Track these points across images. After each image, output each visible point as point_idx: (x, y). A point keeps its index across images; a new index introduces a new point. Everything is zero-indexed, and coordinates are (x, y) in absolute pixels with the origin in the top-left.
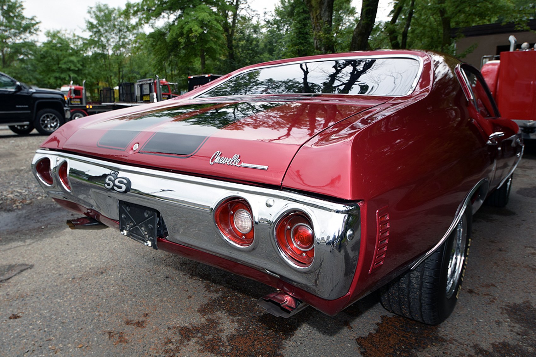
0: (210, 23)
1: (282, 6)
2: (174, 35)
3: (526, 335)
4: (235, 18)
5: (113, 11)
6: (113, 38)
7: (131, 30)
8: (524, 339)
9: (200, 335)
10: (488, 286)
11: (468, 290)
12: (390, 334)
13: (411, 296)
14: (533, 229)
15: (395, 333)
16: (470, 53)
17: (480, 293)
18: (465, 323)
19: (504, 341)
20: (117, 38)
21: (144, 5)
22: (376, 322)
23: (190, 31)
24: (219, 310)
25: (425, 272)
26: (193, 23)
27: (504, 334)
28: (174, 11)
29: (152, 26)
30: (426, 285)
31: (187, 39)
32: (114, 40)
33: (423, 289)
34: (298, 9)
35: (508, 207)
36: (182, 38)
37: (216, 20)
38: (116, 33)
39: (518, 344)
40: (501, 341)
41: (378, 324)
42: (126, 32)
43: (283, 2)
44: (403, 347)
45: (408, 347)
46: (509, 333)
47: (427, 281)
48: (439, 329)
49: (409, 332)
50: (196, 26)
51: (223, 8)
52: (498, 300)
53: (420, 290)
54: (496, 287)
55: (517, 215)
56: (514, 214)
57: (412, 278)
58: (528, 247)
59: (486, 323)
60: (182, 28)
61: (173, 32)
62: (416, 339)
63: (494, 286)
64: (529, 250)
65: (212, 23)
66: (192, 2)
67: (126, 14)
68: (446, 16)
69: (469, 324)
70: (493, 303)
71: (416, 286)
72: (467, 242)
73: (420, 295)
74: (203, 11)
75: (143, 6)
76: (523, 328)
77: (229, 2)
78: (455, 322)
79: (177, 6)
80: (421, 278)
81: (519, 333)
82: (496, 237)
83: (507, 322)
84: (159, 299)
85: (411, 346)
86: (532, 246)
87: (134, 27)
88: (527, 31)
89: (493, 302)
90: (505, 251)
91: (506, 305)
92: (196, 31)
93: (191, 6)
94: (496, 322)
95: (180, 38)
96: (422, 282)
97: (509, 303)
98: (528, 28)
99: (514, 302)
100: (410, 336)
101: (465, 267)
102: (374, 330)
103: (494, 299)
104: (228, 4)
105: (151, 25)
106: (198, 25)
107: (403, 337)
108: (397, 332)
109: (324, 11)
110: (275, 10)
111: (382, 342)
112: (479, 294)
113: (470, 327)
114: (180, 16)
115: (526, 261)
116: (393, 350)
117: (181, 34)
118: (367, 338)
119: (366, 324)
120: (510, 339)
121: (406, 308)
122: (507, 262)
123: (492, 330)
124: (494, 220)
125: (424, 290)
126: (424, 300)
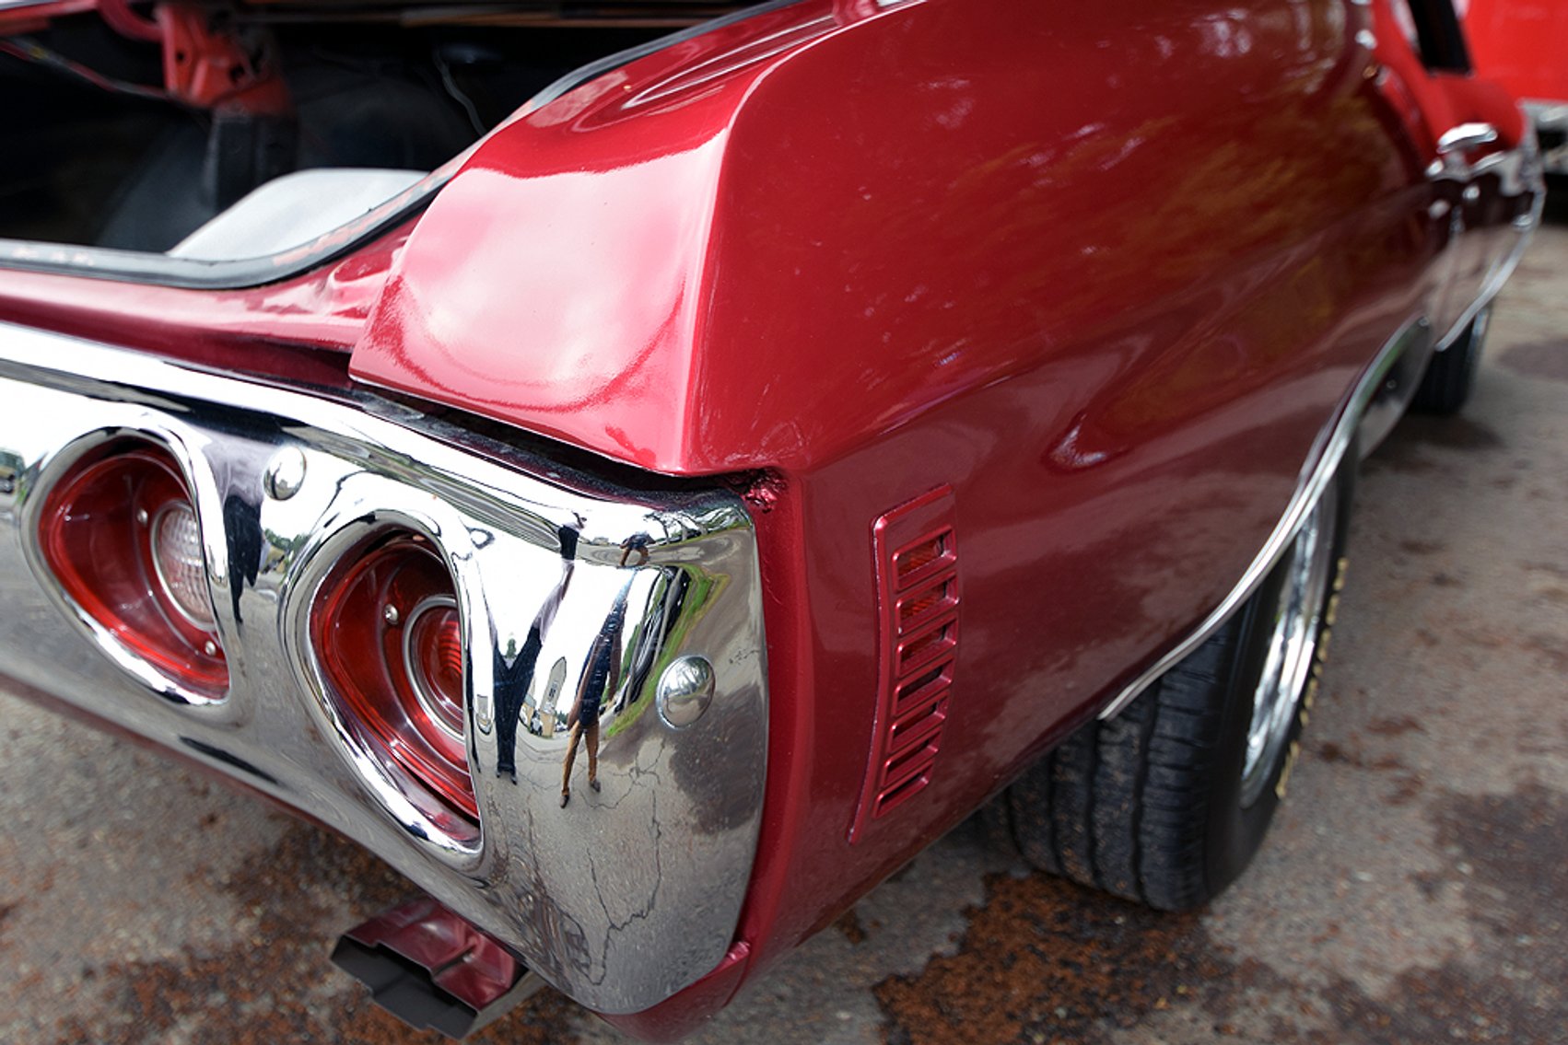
3: (1528, 932)
8: (1523, 948)
9: (218, 999)
10: (1390, 728)
11: (1319, 748)
12: (1013, 958)
13: (1101, 815)
14: (1550, 498)
15: (1034, 950)
17: (1363, 759)
18: (1304, 889)
19: (1449, 962)
22: (962, 903)
24: (326, 875)
25: (1161, 721)
27: (1449, 930)
30: (1160, 775)
33: (1147, 789)
39: (1498, 974)
40: (1438, 964)
41: (968, 912)
44: (1061, 1012)
45: (1079, 1009)
46: (1465, 928)
47: (1165, 759)
48: (1207, 921)
49: (1087, 942)
52: (1427, 787)
53: (1139, 792)
54: (1424, 731)
57: (1104, 748)
58: (1535, 568)
59: (1381, 888)
62: (1113, 973)
63: (1416, 727)
64: (1538, 580)
69: (1320, 893)
70: (1410, 801)
71: (1121, 778)
72: (1333, 574)
73: (1138, 815)
78: (1267, 888)
80: (1145, 749)
81: (1503, 924)
83: (1460, 877)
84: (70, 836)
85: (1090, 1004)
86: (1550, 561)
89: (1410, 793)
90: (1457, 585)
91: (1453, 809)
94: (1418, 876)
96: (1146, 764)
97: (1467, 797)
99: (1486, 791)
100: (1091, 958)
101: (1317, 670)
102: (952, 938)
103: (1414, 782)
107: (1065, 963)
108: (1041, 947)
111: (977, 994)
112: (1358, 765)
113: (1322, 909)
115: (1531, 622)
116: (1016, 1030)
118: (918, 979)
119: (923, 917)
120: (1471, 953)
121: (1081, 856)
123: (1402, 917)
124: (1420, 465)
125: (1153, 794)
126: (1150, 833)
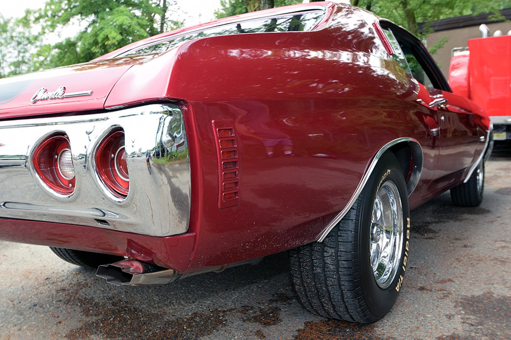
0: (131, 28)
1: (223, 8)
2: (86, 44)
3: (481, 325)
4: (163, 22)
5: (9, 21)
6: (10, 52)
7: (33, 41)
8: (479, 329)
10: (443, 282)
11: (418, 288)
12: (312, 339)
13: (329, 282)
14: (507, 224)
15: (319, 338)
16: (440, 47)
17: (433, 289)
18: (409, 320)
19: (454, 334)
20: (16, 53)
21: (48, 10)
22: (297, 328)
23: (107, 38)
24: (95, 333)
25: (340, 247)
26: (109, 29)
27: (455, 326)
28: (87, 16)
29: (59, 35)
30: (342, 264)
31: (104, 48)
32: (11, 54)
33: (340, 269)
34: (240, 9)
35: (483, 206)
36: (96, 48)
37: (139, 24)
38: (14, 47)
39: (470, 335)
40: (450, 334)
41: (299, 330)
42: (26, 45)
43: (223, 4)
46: (460, 325)
47: (343, 258)
48: (376, 329)
49: (338, 335)
50: (113, 32)
51: (148, 12)
52: (453, 294)
53: (338, 271)
54: (454, 282)
55: (492, 212)
56: (489, 211)
57: (325, 258)
58: (498, 241)
59: (434, 318)
60: (96, 35)
61: (85, 41)
63: (452, 281)
64: (499, 244)
65: (133, 29)
66: (108, 4)
67: (25, 22)
68: (409, 7)
69: (413, 321)
70: (447, 298)
71: (332, 267)
73: (339, 279)
74: (122, 13)
75: (46, 11)
76: (478, 319)
77: (155, 3)
78: (397, 320)
79: (90, 10)
80: (337, 256)
81: (473, 324)
82: (463, 235)
83: (461, 314)
86: (504, 239)
87: (36, 38)
88: (502, 21)
89: (447, 296)
90: (471, 247)
91: (461, 299)
92: (114, 38)
93: (108, 10)
94: (447, 315)
95: (94, 47)
96: (338, 261)
97: (466, 296)
98: (503, 18)
99: (473, 294)
100: (338, 339)
101: (406, 253)
102: (293, 336)
103: (449, 294)
104: (153, 5)
105: (57, 34)
106: (115, 31)
109: (264, 4)
110: (215, 13)
112: (431, 291)
113: (414, 324)
114: (94, 22)
115: (494, 254)
117: (96, 43)
119: (284, 332)
120: (461, 331)
121: (327, 300)
122: (471, 257)
123: (441, 324)
124: (464, 219)
125: (342, 271)
126: (343, 285)
